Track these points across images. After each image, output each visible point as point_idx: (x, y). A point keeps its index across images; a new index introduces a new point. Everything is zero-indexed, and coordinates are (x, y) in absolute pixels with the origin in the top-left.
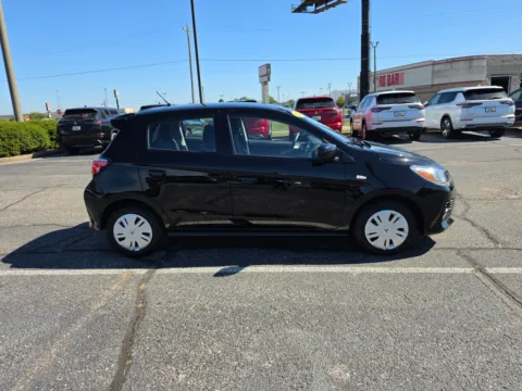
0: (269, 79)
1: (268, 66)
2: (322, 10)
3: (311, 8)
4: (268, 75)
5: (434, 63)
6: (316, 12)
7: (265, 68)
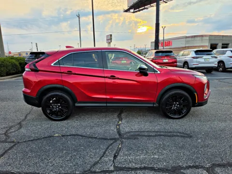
0: (111, 42)
1: (111, 35)
2: (136, 12)
3: (132, 10)
4: (111, 39)
5: (187, 37)
6: (134, 12)
7: (109, 36)
